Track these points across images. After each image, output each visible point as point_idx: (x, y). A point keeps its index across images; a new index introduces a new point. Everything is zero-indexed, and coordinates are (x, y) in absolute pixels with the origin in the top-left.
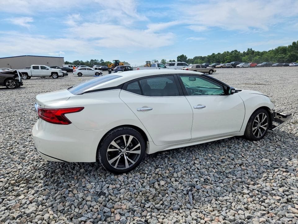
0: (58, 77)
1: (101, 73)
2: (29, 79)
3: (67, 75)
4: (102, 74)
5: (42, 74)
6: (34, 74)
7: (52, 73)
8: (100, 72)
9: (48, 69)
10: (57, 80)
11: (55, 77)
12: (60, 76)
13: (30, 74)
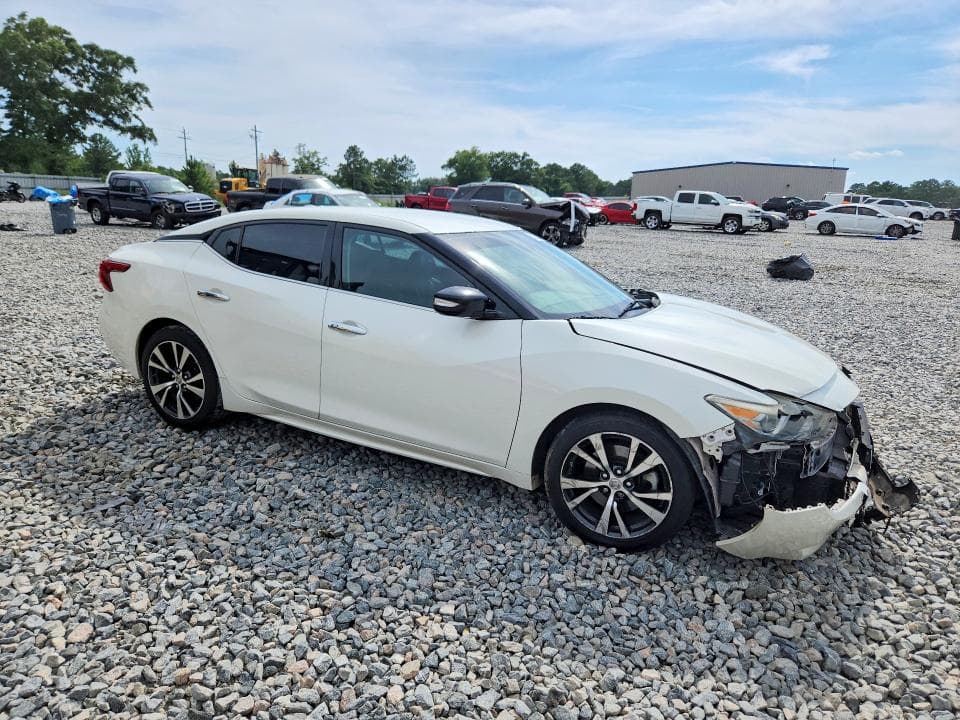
0: (741, 230)
1: (912, 227)
2: (663, 228)
3: (784, 225)
4: (915, 232)
5: (696, 216)
6: (676, 217)
7: (727, 217)
8: (907, 226)
9: (718, 204)
10: (736, 239)
11: (730, 231)
12: (748, 228)
13: (665, 217)
